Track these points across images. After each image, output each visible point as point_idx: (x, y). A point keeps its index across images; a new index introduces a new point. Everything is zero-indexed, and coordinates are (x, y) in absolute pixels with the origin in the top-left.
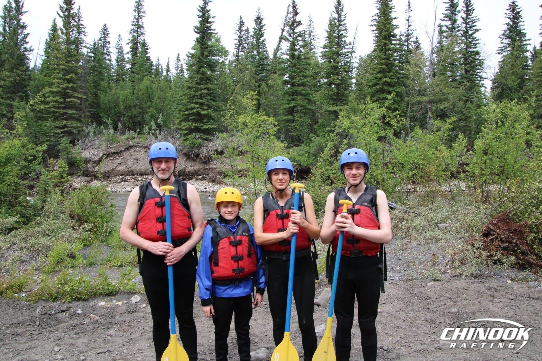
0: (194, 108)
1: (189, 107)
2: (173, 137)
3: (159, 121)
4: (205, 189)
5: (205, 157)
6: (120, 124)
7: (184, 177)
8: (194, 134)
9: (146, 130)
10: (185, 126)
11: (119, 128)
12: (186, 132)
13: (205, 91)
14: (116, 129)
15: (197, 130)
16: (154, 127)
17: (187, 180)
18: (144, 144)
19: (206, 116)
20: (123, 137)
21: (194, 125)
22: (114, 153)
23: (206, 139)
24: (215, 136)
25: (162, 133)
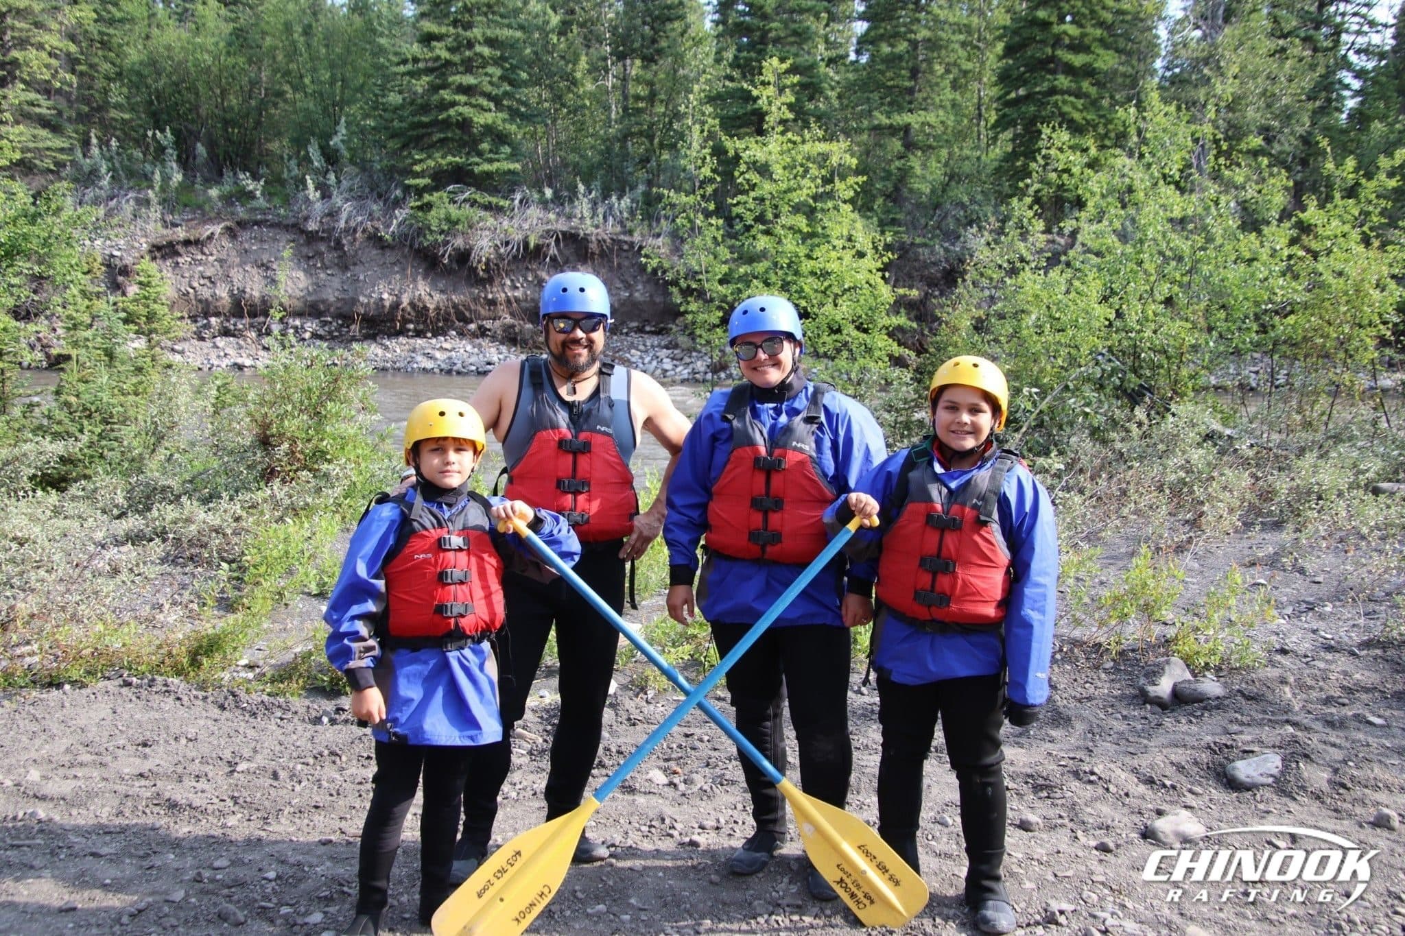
0: (453, 104)
1: (435, 98)
2: (380, 196)
3: (335, 141)
4: (489, 364)
5: (487, 264)
6: (201, 149)
7: (421, 327)
8: (451, 188)
9: (289, 171)
10: (421, 161)
11: (199, 161)
12: (426, 181)
13: (486, 51)
14: (185, 162)
15: (460, 175)
16: (318, 161)
17: (429, 335)
18: (286, 217)
19: (489, 130)
20: (214, 192)
21: (450, 158)
22: (187, 243)
23: (488, 207)
24: (518, 196)
25: (345, 184)
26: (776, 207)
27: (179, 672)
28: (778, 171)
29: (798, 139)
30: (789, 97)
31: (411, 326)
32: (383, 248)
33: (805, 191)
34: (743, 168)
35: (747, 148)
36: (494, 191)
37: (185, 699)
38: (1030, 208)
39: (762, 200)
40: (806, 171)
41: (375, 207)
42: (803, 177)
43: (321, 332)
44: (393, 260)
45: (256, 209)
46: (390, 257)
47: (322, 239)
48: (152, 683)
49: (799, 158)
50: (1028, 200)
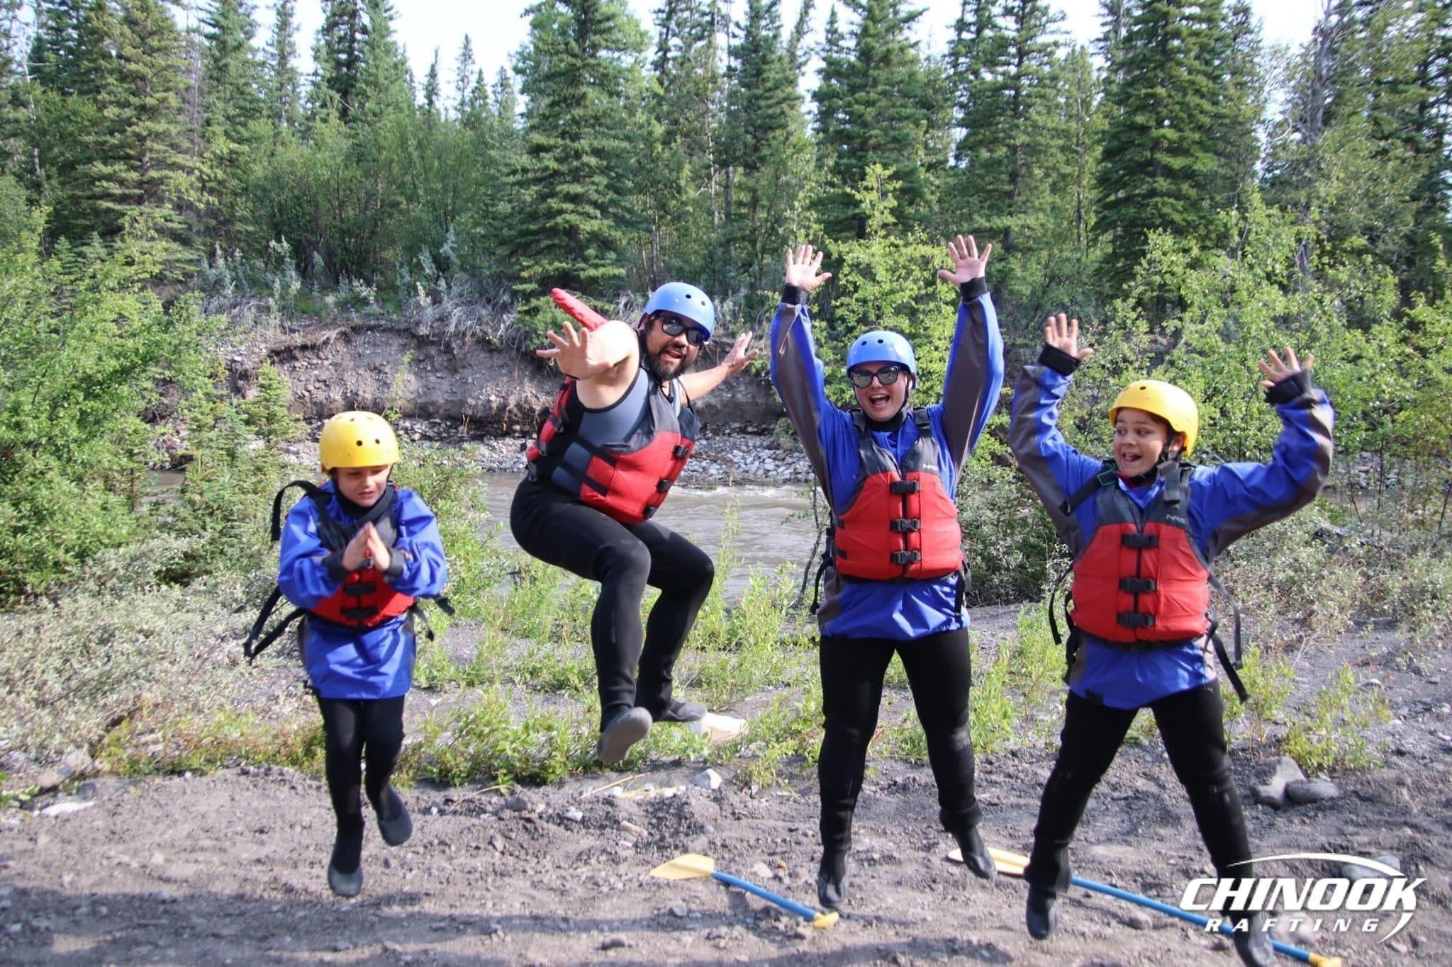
0: (561, 212)
1: (543, 207)
2: (489, 301)
3: (446, 249)
6: (317, 258)
7: (527, 428)
9: (402, 278)
10: (528, 267)
11: (316, 270)
12: (533, 286)
13: (593, 161)
14: (304, 271)
15: (568, 281)
16: (429, 269)
18: (399, 322)
19: (595, 236)
20: (330, 299)
21: (557, 264)
22: (304, 348)
24: (623, 300)
25: (456, 290)
26: (879, 308)
27: (294, 762)
28: (881, 274)
29: (901, 242)
30: (892, 202)
31: (517, 427)
32: (491, 351)
33: (908, 293)
34: (846, 270)
35: (850, 251)
36: (600, 295)
37: (300, 788)
38: (1134, 309)
39: (864, 301)
40: (909, 273)
41: (484, 312)
42: (906, 279)
43: (430, 433)
44: (500, 362)
45: (369, 315)
46: (498, 360)
47: (433, 343)
48: (268, 772)
49: (902, 261)
50: (1132, 301)
